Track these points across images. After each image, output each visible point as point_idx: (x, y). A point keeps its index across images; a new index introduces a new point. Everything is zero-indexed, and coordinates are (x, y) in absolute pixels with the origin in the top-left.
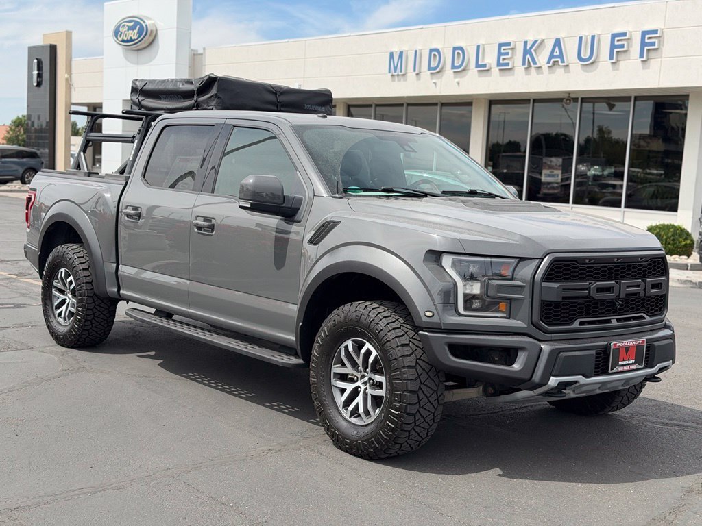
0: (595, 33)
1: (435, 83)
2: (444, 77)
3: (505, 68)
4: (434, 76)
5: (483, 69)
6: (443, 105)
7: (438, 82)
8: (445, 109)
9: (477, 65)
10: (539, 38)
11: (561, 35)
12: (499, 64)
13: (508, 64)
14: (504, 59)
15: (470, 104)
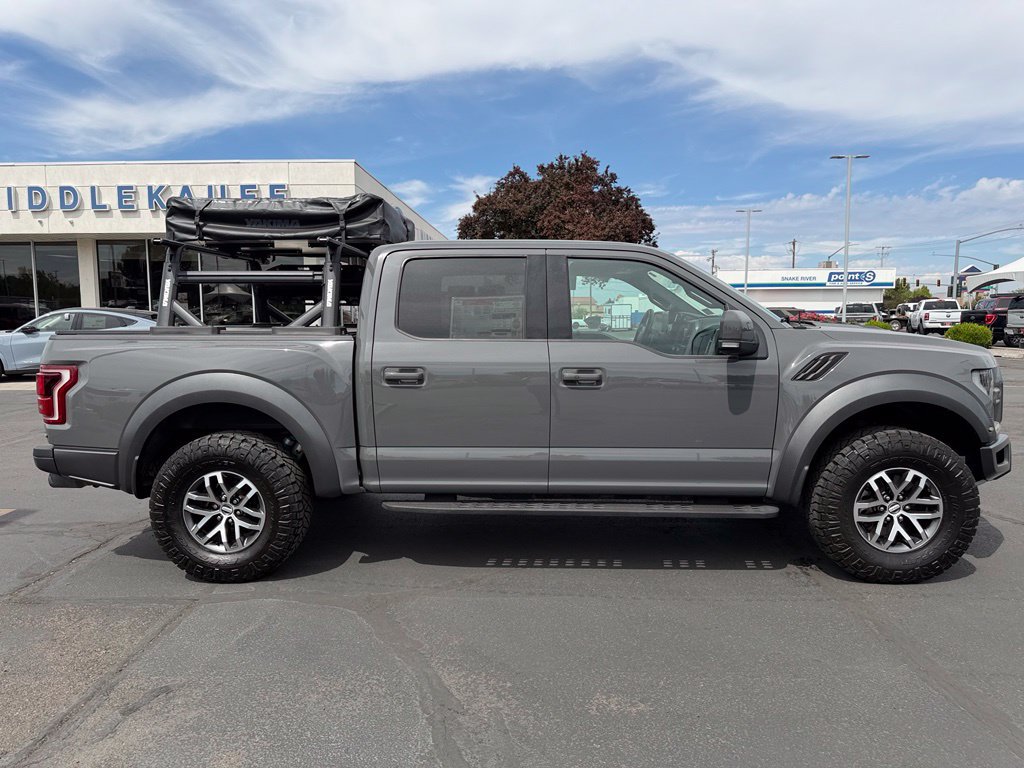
0: (225, 183)
1: (40, 222)
2: (51, 217)
3: (128, 210)
4: (38, 215)
5: (101, 210)
6: (36, 244)
7: (44, 221)
8: (38, 248)
9: (94, 205)
10: (166, 183)
11: (188, 183)
12: (120, 206)
13: (133, 207)
14: (126, 201)
15: (74, 243)
